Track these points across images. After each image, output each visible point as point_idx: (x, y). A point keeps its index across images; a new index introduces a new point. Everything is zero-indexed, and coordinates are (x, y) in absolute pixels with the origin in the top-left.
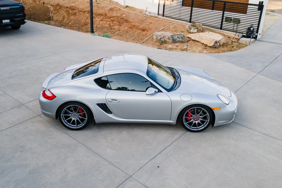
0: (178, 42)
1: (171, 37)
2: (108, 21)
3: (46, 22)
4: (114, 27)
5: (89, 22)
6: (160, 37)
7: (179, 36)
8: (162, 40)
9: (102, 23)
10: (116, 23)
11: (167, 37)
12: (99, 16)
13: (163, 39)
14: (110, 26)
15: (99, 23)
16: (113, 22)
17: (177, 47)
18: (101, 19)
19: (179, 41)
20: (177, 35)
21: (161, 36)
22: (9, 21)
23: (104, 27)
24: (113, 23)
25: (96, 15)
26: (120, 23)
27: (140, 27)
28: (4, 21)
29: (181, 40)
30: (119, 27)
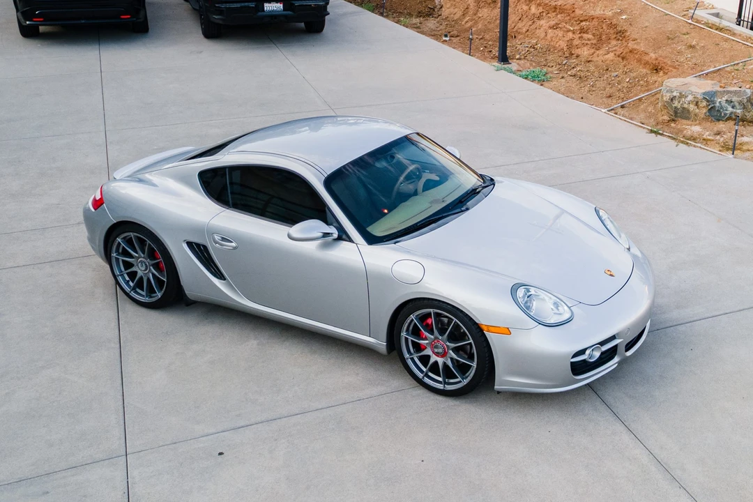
0: (730, 118)
1: (704, 98)
2: (569, 31)
3: (415, 20)
4: (579, 50)
5: (520, 31)
6: (668, 95)
7: (735, 99)
8: (673, 105)
9: (552, 35)
10: (589, 40)
11: (690, 98)
12: (554, 12)
13: (679, 102)
14: (570, 46)
15: (546, 35)
16: (582, 34)
17: (719, 134)
18: (552, 23)
19: (734, 117)
20: (729, 92)
21: (672, 92)
22: (282, 8)
23: (554, 47)
24: (582, 37)
25: (548, 8)
26: (600, 39)
27: (647, 58)
28: (268, 7)
29: (739, 111)
30: (593, 51)
